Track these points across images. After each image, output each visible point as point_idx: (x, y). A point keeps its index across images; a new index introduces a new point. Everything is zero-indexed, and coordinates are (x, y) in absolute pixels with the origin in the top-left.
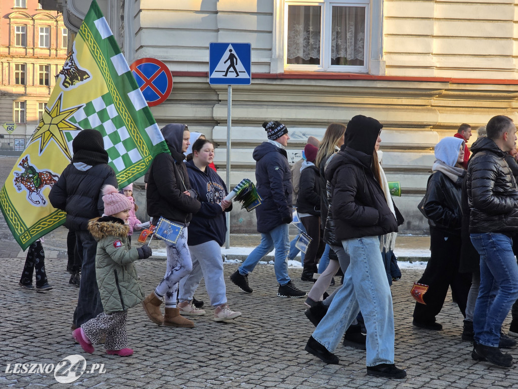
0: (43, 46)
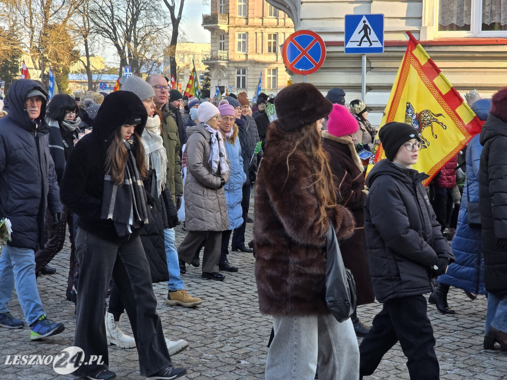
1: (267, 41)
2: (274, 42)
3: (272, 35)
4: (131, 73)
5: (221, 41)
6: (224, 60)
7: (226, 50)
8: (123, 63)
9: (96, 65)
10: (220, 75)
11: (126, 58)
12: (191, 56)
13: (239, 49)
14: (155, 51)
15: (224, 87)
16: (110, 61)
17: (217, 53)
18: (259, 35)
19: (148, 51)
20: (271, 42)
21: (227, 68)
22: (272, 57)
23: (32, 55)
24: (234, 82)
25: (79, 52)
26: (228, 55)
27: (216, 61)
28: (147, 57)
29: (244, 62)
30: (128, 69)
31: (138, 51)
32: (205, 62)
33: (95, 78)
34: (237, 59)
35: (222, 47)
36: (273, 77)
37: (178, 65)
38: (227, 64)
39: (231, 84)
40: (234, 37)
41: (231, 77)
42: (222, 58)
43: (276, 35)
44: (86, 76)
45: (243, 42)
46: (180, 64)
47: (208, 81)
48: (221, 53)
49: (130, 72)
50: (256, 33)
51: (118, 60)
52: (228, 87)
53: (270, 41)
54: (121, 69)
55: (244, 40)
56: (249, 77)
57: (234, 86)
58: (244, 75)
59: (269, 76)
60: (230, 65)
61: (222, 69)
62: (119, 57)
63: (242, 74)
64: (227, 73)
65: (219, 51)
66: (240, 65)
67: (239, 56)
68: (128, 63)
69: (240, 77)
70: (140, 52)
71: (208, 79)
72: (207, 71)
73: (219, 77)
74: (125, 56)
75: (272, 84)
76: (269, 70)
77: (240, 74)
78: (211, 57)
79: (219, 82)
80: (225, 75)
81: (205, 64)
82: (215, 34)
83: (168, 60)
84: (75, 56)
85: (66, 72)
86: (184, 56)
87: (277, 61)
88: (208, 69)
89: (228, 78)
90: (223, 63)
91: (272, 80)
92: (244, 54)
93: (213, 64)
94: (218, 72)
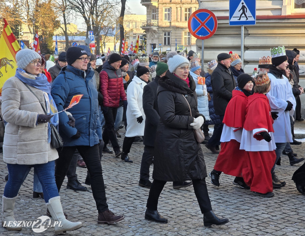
1: (184, 13)
2: (189, 14)
3: (188, 9)
4: (94, 36)
5: (153, 14)
6: (155, 26)
7: (157, 19)
8: (89, 28)
9: (71, 30)
10: (153, 36)
11: (91, 26)
12: (134, 23)
13: (166, 19)
14: (110, 20)
15: (155, 44)
16: (80, 28)
17: (151, 22)
18: (179, 9)
19: (105, 20)
21: (157, 31)
23: (28, 24)
24: (162, 41)
25: (59, 22)
26: (158, 22)
27: (150, 27)
28: (104, 24)
29: (169, 27)
30: (91, 33)
31: (98, 21)
32: (143, 28)
33: (70, 39)
34: (164, 25)
35: (154, 17)
36: (188, 38)
37: (125, 30)
38: (158, 28)
39: (160, 42)
40: (162, 11)
41: (160, 37)
43: (190, 9)
44: (64, 37)
46: (126, 29)
47: (145, 40)
48: (154, 22)
49: (92, 35)
50: (177, 7)
51: (85, 27)
52: (158, 44)
53: (186, 13)
54: (87, 33)
55: (169, 13)
56: (172, 37)
57: (162, 44)
58: (169, 36)
59: (186, 36)
60: (159, 29)
61: (154, 32)
62: (86, 25)
63: (168, 35)
64: (157, 35)
65: (152, 20)
66: (166, 29)
67: (165, 23)
68: (92, 29)
69: (166, 37)
70: (100, 21)
71: (145, 39)
72: (145, 33)
73: (152, 37)
74: (90, 24)
75: (187, 42)
77: (166, 35)
78: (147, 24)
79: (152, 41)
80: (156, 36)
81: (143, 29)
82: (149, 9)
83: (119, 27)
84: (57, 25)
85: (51, 35)
86: (129, 23)
88: (145, 32)
89: (158, 38)
90: (155, 28)
91: (187, 39)
92: (169, 22)
93: (148, 29)
94: (151, 34)
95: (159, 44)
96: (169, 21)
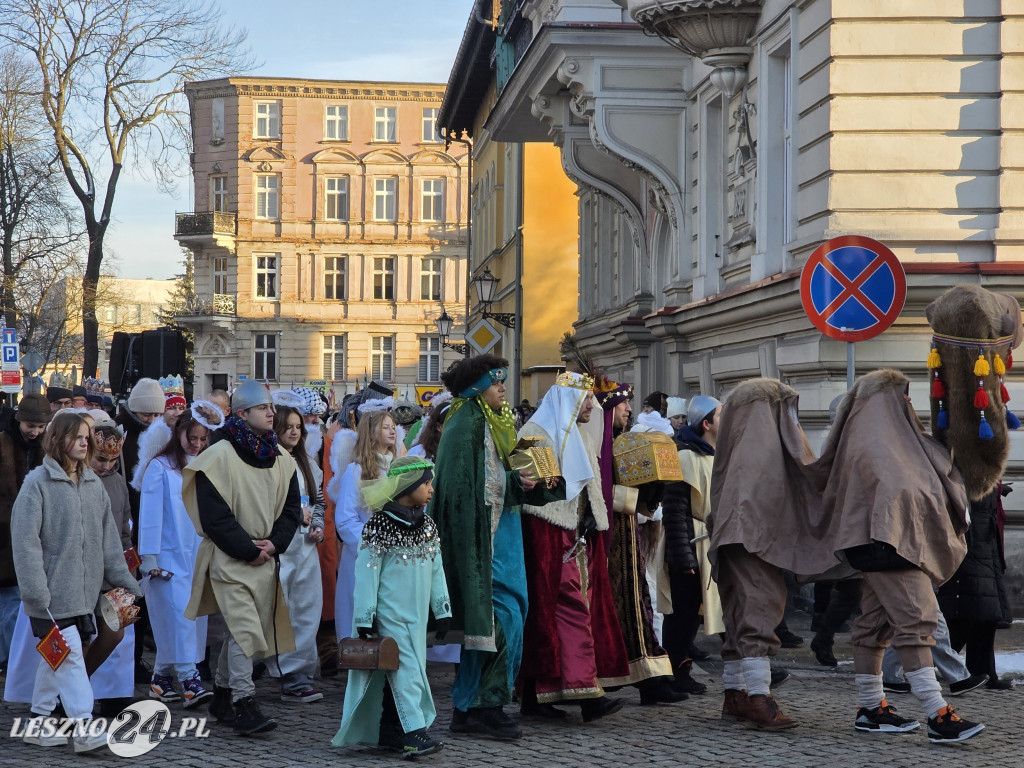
0: (382, 217)
1: (322, 273)
2: (338, 276)
3: (335, 260)
5: (218, 273)
6: (226, 315)
7: (230, 293)
10: (216, 350)
13: (261, 292)
15: (226, 375)
17: (211, 300)
18: (306, 259)
20: (332, 276)
21: (233, 332)
22: (335, 309)
24: (249, 365)
26: (235, 303)
27: (209, 318)
29: (275, 319)
30: (9, 336)
34: (255, 313)
35: (222, 286)
36: (336, 355)
38: (234, 323)
39: (243, 370)
40: (250, 265)
42: (222, 311)
43: (343, 259)
45: (269, 275)
48: (222, 302)
50: (298, 254)
52: (235, 376)
53: (330, 272)
55: (272, 271)
56: (284, 354)
58: (272, 350)
59: (328, 351)
60: (240, 326)
61: (222, 336)
63: (268, 347)
64: (232, 343)
65: (214, 295)
66: (262, 327)
67: (257, 305)
69: (262, 354)
73: (214, 353)
75: (333, 370)
76: (328, 339)
77: (262, 347)
78: (198, 309)
79: (215, 365)
80: (228, 350)
82: (204, 257)
87: (346, 317)
89: (236, 356)
90: (225, 323)
91: (333, 361)
92: (272, 303)
93: (201, 325)
94: (212, 343)
95: (237, 374)
96: (272, 299)
